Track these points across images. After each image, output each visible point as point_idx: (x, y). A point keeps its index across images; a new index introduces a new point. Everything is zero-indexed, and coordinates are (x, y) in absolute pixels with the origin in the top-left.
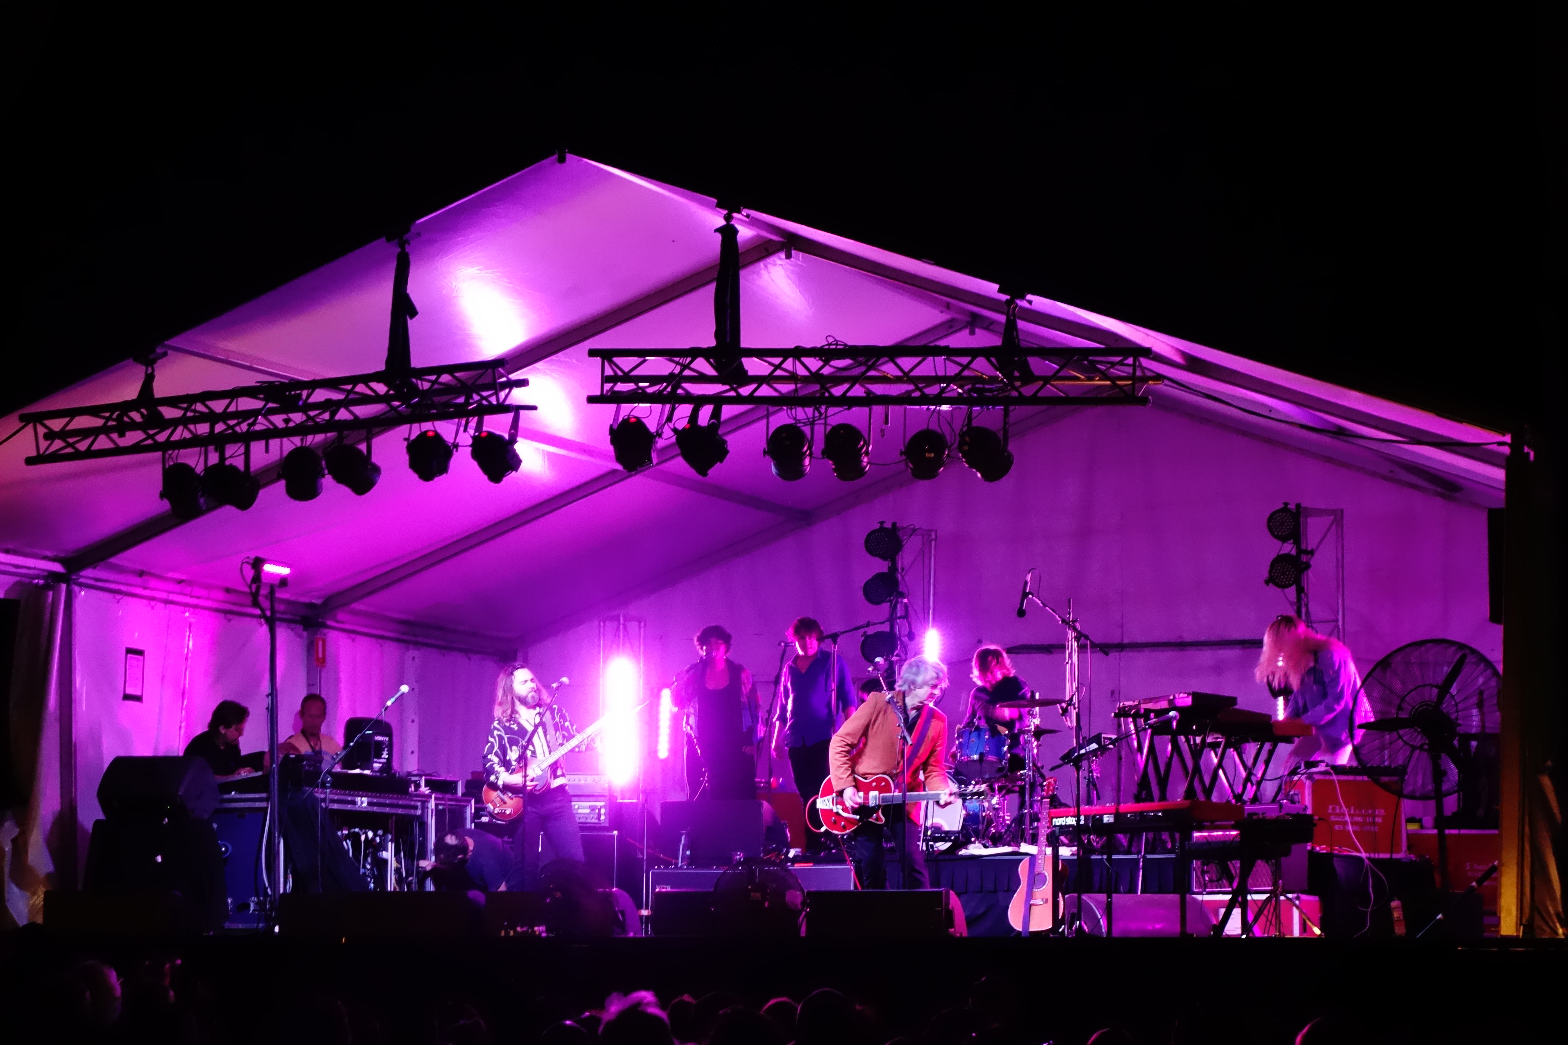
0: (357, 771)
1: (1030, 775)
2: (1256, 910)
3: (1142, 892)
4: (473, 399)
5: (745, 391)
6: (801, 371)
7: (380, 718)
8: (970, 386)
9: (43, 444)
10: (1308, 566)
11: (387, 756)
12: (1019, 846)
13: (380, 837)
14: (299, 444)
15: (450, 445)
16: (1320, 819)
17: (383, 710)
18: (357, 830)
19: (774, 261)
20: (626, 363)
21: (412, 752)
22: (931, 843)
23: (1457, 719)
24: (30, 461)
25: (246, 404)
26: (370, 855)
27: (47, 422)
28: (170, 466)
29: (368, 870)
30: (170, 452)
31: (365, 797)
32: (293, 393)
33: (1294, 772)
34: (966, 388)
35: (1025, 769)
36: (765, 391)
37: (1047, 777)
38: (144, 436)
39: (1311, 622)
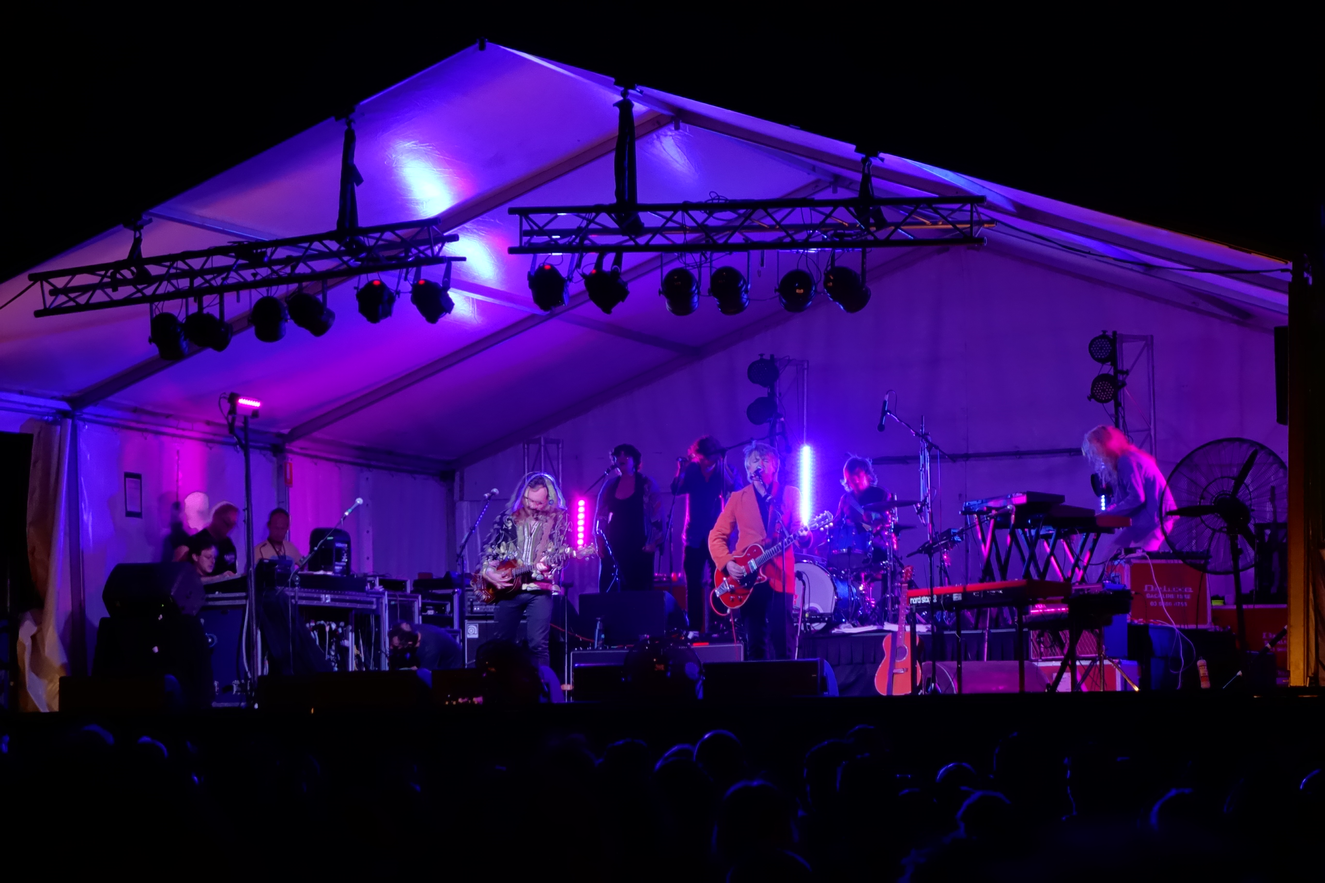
0: (321, 572)
1: (891, 565)
2: (1083, 671)
3: (987, 660)
4: (412, 253)
5: (642, 240)
6: (689, 223)
7: (338, 527)
8: (832, 232)
9: (49, 299)
10: (1124, 384)
11: (346, 560)
12: (883, 625)
13: (342, 628)
14: (265, 295)
15: (393, 292)
16: (1136, 593)
17: (342, 519)
18: (322, 622)
19: (665, 132)
20: (541, 219)
21: (368, 558)
22: (808, 624)
23: (1251, 505)
24: (38, 314)
25: (220, 261)
26: (334, 644)
27: (51, 280)
28: (157, 316)
29: (332, 656)
30: (156, 303)
31: (328, 594)
32: (259, 251)
33: (1115, 557)
34: (829, 233)
35: (887, 560)
36: (659, 240)
37: (905, 565)
38: (134, 290)
39: (1128, 432)
